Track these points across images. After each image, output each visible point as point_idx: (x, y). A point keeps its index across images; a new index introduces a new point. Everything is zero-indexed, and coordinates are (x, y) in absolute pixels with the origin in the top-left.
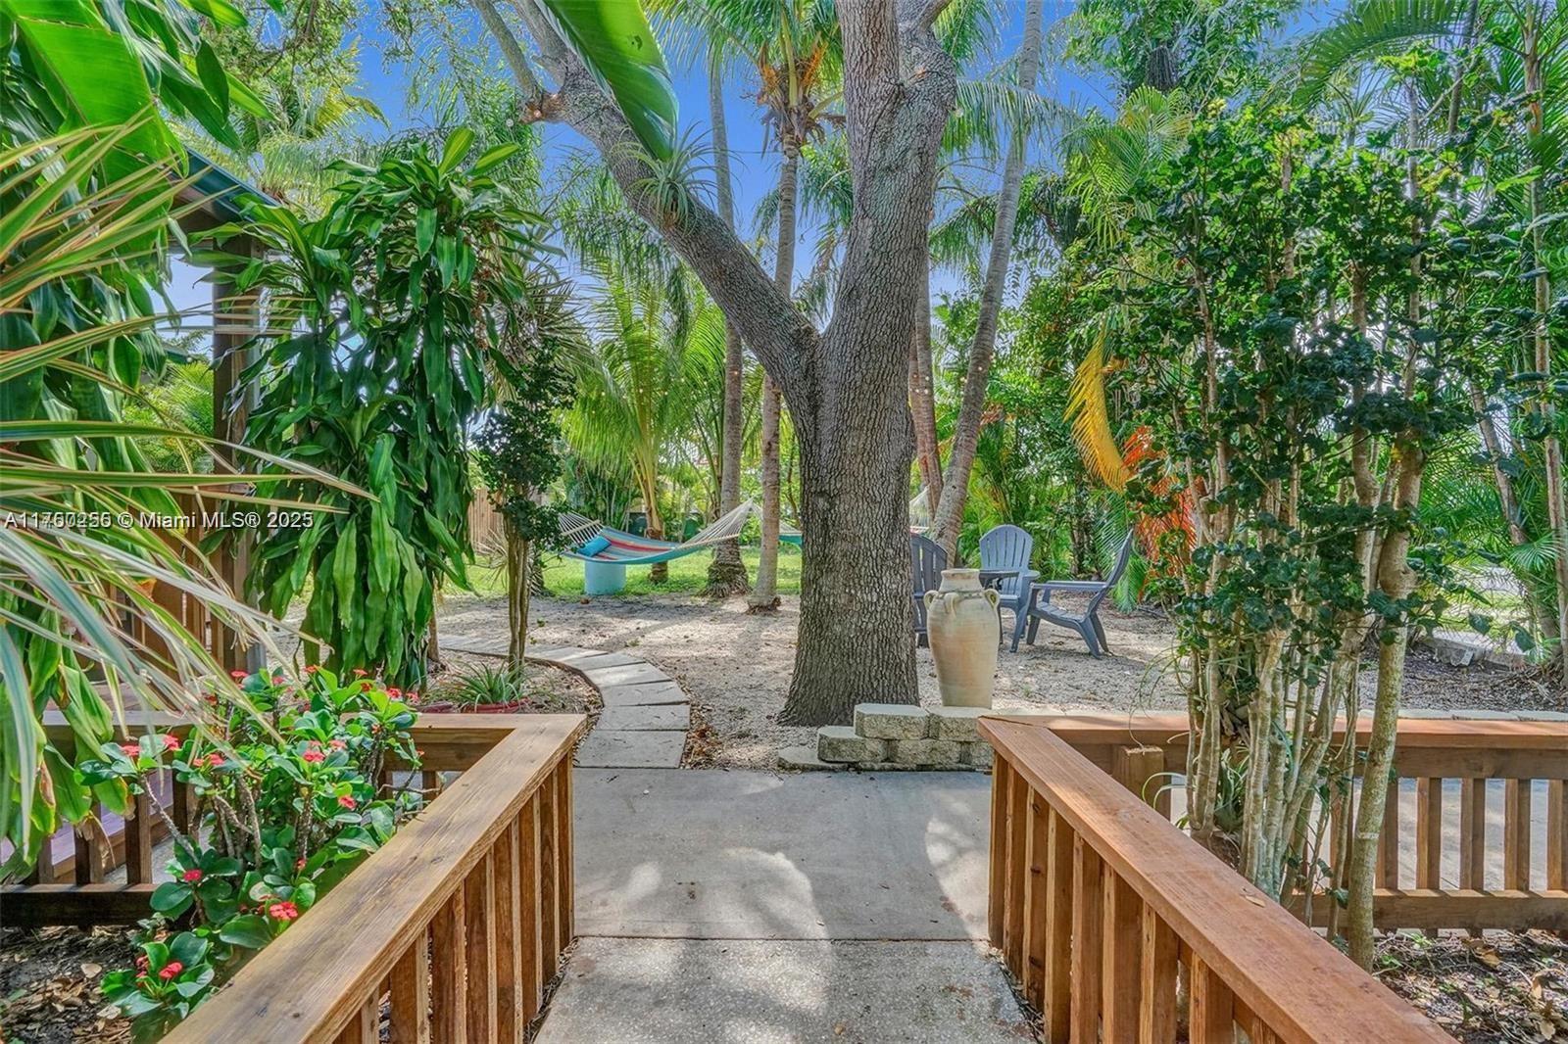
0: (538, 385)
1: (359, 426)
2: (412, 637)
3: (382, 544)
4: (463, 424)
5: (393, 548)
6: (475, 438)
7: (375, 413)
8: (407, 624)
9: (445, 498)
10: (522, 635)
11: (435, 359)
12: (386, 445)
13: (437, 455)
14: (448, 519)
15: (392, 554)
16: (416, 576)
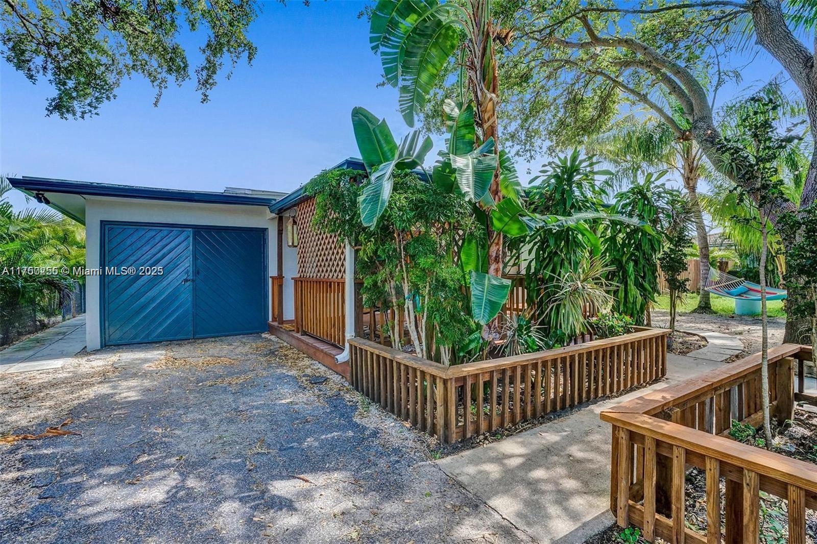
0: (678, 242)
1: (624, 259)
2: (640, 316)
3: (631, 290)
4: (655, 254)
5: (634, 291)
6: (658, 259)
7: (629, 255)
8: (638, 312)
9: (649, 276)
10: (674, 319)
11: (644, 239)
12: (632, 264)
13: (647, 265)
14: (650, 283)
15: (633, 292)
16: (640, 299)
